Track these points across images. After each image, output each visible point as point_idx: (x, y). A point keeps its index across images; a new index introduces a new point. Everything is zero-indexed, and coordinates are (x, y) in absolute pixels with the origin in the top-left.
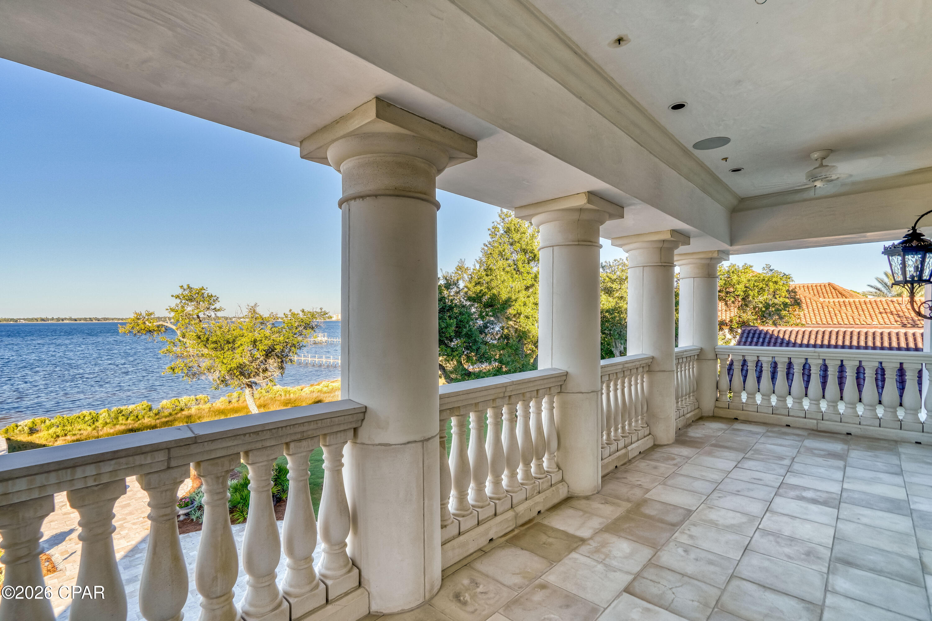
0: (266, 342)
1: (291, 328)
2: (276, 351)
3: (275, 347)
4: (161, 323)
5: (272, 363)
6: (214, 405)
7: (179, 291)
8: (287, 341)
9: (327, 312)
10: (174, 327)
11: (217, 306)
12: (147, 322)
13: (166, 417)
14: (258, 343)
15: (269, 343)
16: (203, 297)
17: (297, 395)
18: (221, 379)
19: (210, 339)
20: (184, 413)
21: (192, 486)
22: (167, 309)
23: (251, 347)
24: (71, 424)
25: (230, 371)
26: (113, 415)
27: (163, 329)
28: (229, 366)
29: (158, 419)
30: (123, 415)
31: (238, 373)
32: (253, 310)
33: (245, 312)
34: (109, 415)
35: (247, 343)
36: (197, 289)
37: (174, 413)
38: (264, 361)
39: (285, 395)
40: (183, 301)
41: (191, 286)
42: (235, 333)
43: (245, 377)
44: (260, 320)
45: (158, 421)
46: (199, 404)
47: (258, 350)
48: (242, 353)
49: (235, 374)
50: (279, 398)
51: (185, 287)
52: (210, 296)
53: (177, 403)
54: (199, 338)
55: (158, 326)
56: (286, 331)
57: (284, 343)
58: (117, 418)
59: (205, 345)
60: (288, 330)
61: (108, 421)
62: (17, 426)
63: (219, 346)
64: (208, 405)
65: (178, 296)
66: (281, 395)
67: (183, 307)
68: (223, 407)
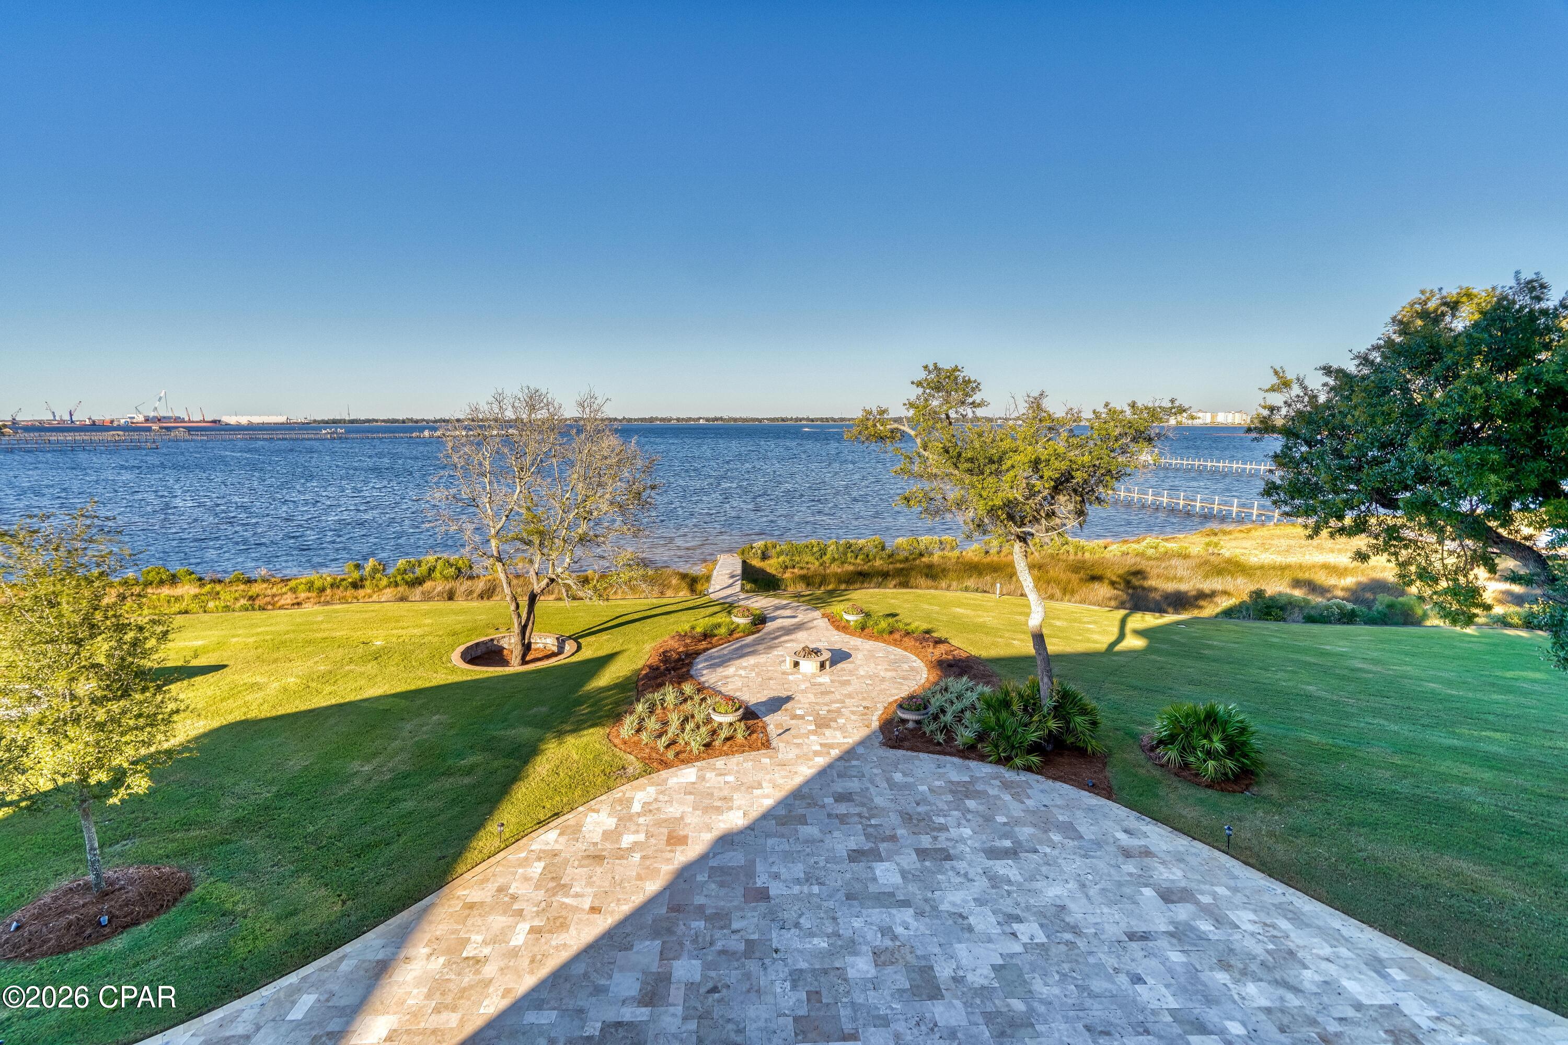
0: (1057, 464)
1: (1106, 438)
2: (1074, 481)
3: (1073, 473)
4: (896, 426)
5: (1065, 505)
6: (964, 553)
7: (922, 375)
8: (1097, 463)
9: (1187, 407)
10: (913, 433)
11: (977, 397)
12: (878, 424)
13: (901, 562)
14: (1042, 465)
15: (1064, 466)
16: (956, 384)
17: (1097, 556)
18: (977, 521)
19: (964, 455)
20: (923, 559)
21: (928, 678)
22: (905, 404)
23: (1030, 472)
24: (800, 553)
25: (992, 511)
26: (841, 549)
27: (899, 435)
28: (990, 503)
29: (891, 563)
30: (852, 551)
31: (1004, 516)
32: (1036, 404)
33: (1023, 408)
34: (838, 549)
35: (1024, 464)
36: (947, 371)
37: (911, 557)
38: (1049, 498)
39: (1076, 554)
40: (928, 391)
41: (940, 365)
42: (1006, 445)
43: (1015, 523)
44: (1048, 424)
45: (891, 566)
46: (944, 549)
47: (1042, 477)
48: (1013, 482)
49: (998, 517)
50: (1064, 557)
51: (931, 367)
52: (967, 382)
53: (915, 544)
54: (947, 452)
55: (892, 431)
56: (1096, 445)
57: (1089, 467)
58: (845, 554)
59: (955, 465)
60: (1099, 443)
61: (836, 556)
62: (752, 548)
63: (975, 470)
64: (956, 553)
65: (920, 383)
66: (1068, 552)
67: (926, 400)
68: (976, 559)
